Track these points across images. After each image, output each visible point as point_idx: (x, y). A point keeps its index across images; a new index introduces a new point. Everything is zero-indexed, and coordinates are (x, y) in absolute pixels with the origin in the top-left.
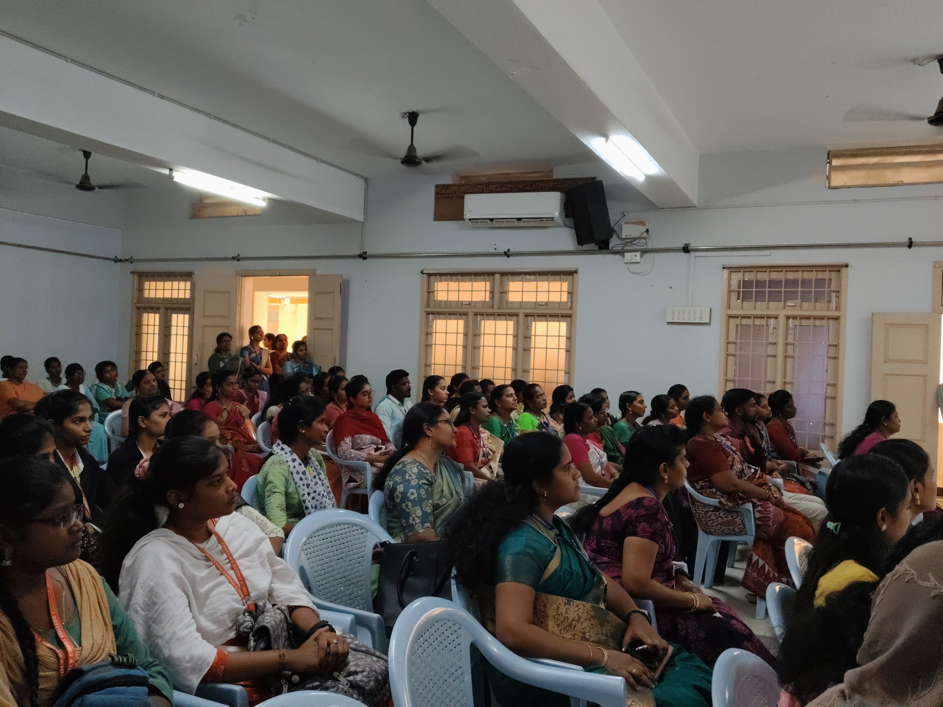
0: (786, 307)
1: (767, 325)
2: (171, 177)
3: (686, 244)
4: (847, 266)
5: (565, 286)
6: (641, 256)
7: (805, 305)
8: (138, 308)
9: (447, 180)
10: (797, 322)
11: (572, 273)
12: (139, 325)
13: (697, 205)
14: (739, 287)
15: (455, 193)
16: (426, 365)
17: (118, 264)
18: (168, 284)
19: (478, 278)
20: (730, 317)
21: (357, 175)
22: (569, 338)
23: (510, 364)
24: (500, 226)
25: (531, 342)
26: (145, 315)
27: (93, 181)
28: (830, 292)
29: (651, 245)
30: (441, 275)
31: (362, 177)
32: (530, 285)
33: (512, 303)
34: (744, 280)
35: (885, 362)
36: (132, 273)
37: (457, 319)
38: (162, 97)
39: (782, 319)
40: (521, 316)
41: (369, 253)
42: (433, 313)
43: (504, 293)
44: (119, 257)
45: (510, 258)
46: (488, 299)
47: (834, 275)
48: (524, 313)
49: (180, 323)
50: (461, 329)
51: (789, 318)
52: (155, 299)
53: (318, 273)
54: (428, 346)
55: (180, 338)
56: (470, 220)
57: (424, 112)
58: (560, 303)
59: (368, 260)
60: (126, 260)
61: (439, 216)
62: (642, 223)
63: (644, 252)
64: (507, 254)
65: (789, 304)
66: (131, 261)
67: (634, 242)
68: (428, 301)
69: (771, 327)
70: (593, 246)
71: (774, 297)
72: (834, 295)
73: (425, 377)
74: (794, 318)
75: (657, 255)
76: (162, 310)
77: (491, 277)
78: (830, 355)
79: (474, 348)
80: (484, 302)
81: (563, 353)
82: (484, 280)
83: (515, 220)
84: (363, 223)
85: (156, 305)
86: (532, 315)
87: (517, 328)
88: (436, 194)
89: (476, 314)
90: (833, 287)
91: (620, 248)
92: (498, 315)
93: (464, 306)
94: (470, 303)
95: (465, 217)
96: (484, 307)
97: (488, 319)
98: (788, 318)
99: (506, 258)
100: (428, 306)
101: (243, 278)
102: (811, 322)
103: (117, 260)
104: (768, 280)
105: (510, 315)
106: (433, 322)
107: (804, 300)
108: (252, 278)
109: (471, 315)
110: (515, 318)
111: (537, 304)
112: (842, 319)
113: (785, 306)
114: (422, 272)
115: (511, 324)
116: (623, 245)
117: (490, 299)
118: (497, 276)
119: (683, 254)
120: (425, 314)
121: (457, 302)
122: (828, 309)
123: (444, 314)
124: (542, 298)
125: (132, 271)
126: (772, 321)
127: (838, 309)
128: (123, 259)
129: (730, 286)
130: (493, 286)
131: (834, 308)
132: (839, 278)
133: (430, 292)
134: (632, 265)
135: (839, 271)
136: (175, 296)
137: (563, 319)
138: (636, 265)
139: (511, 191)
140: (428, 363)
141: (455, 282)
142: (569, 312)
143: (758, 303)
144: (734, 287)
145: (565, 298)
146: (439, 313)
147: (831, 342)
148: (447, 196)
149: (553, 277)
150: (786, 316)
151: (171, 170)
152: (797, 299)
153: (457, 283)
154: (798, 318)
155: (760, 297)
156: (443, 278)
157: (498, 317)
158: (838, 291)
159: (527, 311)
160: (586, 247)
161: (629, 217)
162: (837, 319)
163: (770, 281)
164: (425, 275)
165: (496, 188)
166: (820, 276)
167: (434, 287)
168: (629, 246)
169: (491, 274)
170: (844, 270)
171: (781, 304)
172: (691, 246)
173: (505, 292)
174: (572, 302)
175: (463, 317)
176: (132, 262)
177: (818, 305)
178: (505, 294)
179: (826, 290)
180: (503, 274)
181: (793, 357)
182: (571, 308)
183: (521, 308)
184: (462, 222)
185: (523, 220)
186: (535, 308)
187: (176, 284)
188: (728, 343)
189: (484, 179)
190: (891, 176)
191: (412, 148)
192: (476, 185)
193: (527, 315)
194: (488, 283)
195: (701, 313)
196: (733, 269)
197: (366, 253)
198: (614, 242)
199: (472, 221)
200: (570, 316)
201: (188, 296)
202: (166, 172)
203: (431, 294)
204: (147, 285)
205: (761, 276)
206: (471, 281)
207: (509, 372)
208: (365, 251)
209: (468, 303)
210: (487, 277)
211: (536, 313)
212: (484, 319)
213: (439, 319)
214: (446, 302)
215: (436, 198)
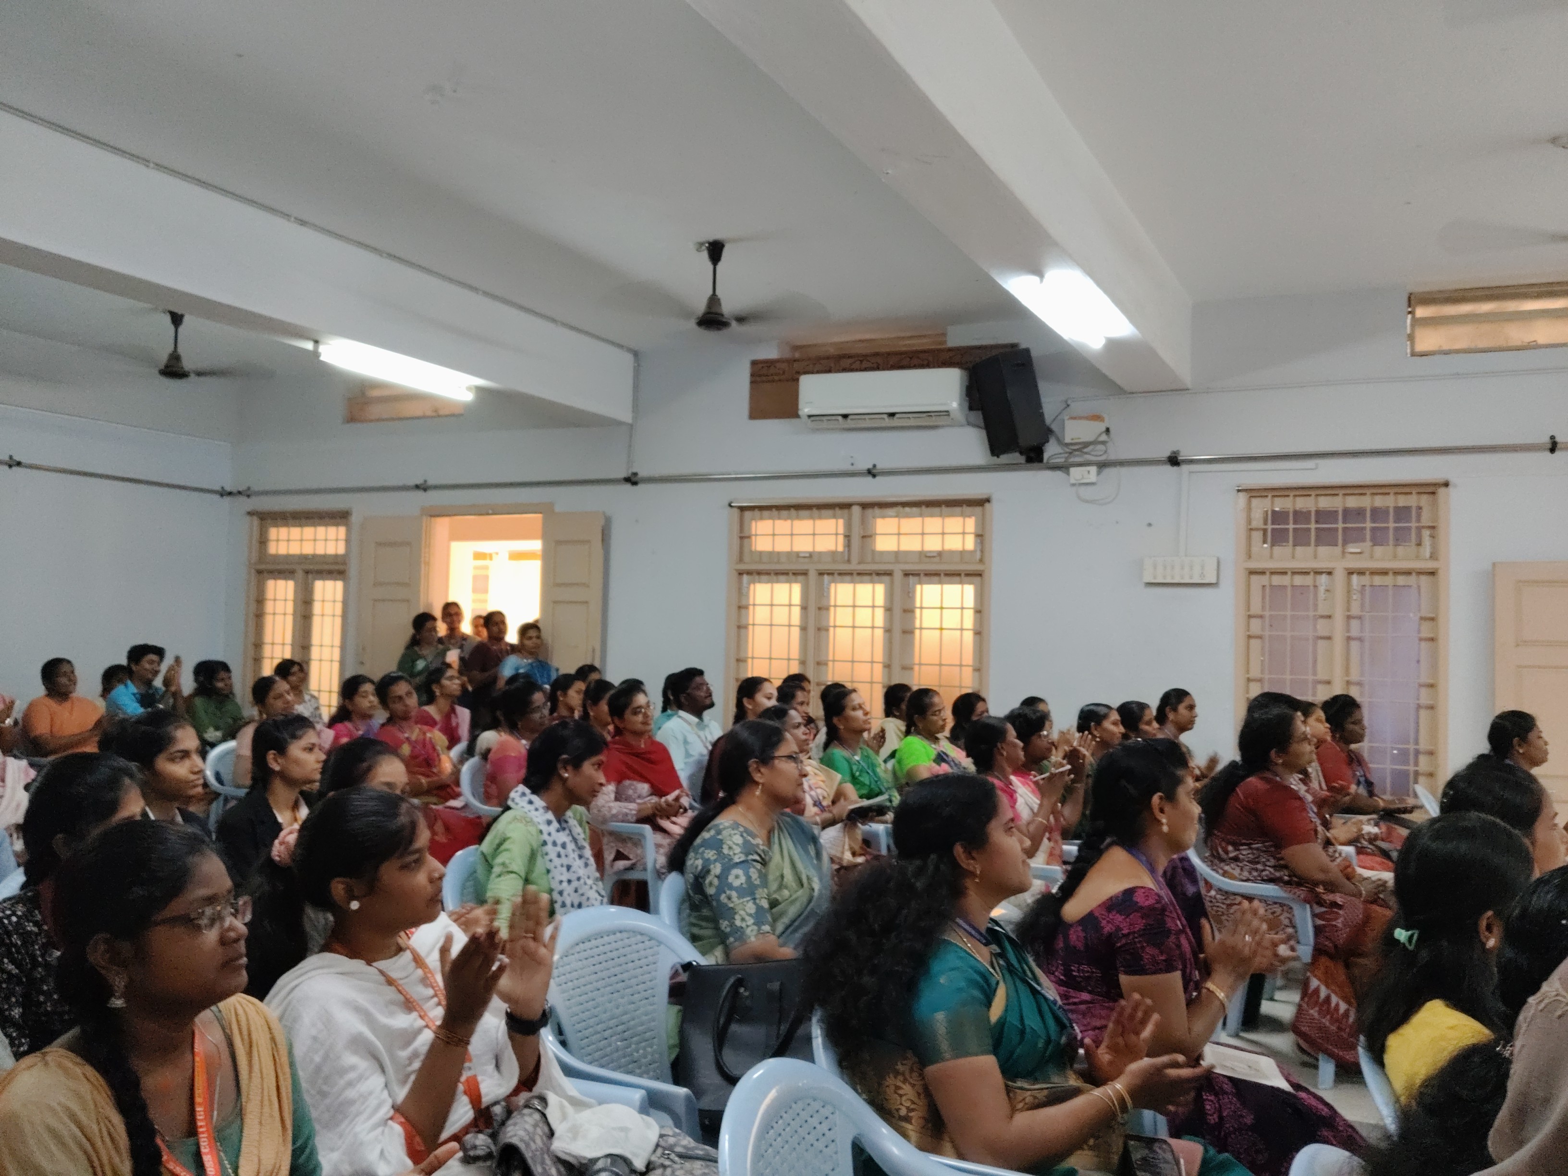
0: (1348, 555)
1: (1315, 586)
2: (316, 354)
3: (1174, 452)
4: (1446, 484)
5: (970, 524)
6: (1099, 473)
7: (1379, 550)
8: (260, 572)
9: (770, 353)
10: (1366, 580)
11: (982, 502)
12: (260, 601)
13: (1190, 386)
14: (1265, 523)
15: (784, 373)
16: (738, 660)
17: (227, 499)
18: (309, 531)
19: (824, 512)
20: (1252, 572)
21: (620, 346)
22: (978, 612)
23: (879, 655)
24: (858, 426)
25: (914, 618)
26: (271, 584)
27: (188, 363)
28: (1419, 529)
29: (1113, 455)
30: (761, 508)
31: (630, 350)
32: (912, 524)
33: (882, 553)
34: (1274, 512)
35: (1518, 645)
36: (250, 514)
37: (789, 582)
38: (303, 223)
39: (1340, 575)
40: (897, 575)
41: (643, 473)
42: (749, 573)
43: (868, 537)
44: (228, 488)
45: (878, 478)
46: (840, 548)
47: (1424, 500)
48: (903, 571)
49: (329, 596)
50: (797, 598)
51: (1352, 573)
52: (288, 556)
53: (557, 509)
54: (741, 627)
55: (328, 620)
56: (810, 416)
57: (734, 241)
58: (962, 553)
59: (641, 487)
60: (240, 493)
61: (757, 412)
62: (1097, 418)
63: (1102, 466)
64: (871, 473)
65: (1352, 548)
66: (247, 493)
67: (1085, 450)
68: (741, 553)
69: (1322, 589)
70: (1016, 457)
71: (1326, 538)
72: (1426, 533)
73: (737, 680)
74: (1361, 573)
75: (1124, 471)
76: (300, 574)
77: (846, 511)
78: (1425, 634)
79: (819, 629)
80: (833, 554)
81: (969, 636)
82: (834, 517)
83: (885, 416)
84: (631, 426)
85: (287, 567)
86: (916, 574)
87: (890, 595)
88: (752, 375)
89: (821, 574)
90: (1425, 520)
91: (1063, 460)
92: (859, 574)
93: (802, 560)
94: (811, 555)
95: (800, 413)
96: (834, 561)
97: (842, 582)
98: (1350, 573)
99: (870, 479)
100: (741, 560)
101: (433, 519)
102: (1388, 580)
103: (224, 493)
104: (1313, 509)
105: (878, 574)
106: (748, 588)
107: (1377, 541)
108: (446, 520)
109: (813, 575)
110: (887, 578)
111: (924, 555)
112: (1441, 573)
113: (1343, 553)
114: (730, 505)
115: (880, 589)
116: (1066, 455)
117: (844, 547)
118: (856, 510)
119: (1168, 468)
120: (736, 574)
121: (789, 554)
122: (1417, 557)
123: (768, 573)
124: (933, 544)
125: (249, 510)
126: (1324, 578)
127: (1433, 556)
128: (234, 490)
129: (1249, 521)
130: (848, 526)
131: (1428, 555)
132: (1435, 505)
133: (744, 537)
134: (1083, 488)
135: (1433, 493)
136: (320, 551)
137: (968, 579)
138: (1090, 488)
139: (877, 368)
140: (742, 655)
141: (786, 519)
142: (978, 567)
143: (1299, 549)
144: (1257, 522)
145: (970, 543)
146: (759, 573)
147: (1424, 614)
148: (770, 378)
149: (949, 510)
150: (1346, 569)
151: (316, 342)
152: (1363, 540)
153: (789, 522)
154: (1368, 573)
155: (1301, 539)
156: (766, 513)
157: (859, 578)
158: (1433, 528)
159: (907, 567)
160: (1005, 458)
161: (1077, 408)
162: (1432, 573)
163: (1318, 512)
164: (736, 510)
165: (851, 364)
166: (1402, 501)
167: (750, 529)
168: (1076, 456)
169: (846, 506)
170: (1442, 491)
171: (1338, 550)
172: (1181, 454)
173: (870, 536)
174: (982, 551)
175: (800, 578)
176: (249, 496)
177: (1400, 550)
178: (868, 539)
179: (1413, 524)
180: (865, 506)
181: (1360, 639)
182: (981, 561)
183: (897, 562)
184: (794, 421)
185: (897, 416)
186: (920, 562)
187: (321, 530)
188: (1250, 617)
189: (832, 351)
190: (1517, 334)
191: (714, 300)
192: (819, 359)
193: (907, 574)
194: (841, 522)
195: (1203, 567)
196: (1253, 493)
197: (635, 474)
198: (1051, 450)
199: (812, 418)
200: (979, 574)
201: (341, 549)
202: (309, 346)
203: (746, 540)
204: (273, 532)
205: (1302, 504)
206: (812, 517)
207: (879, 669)
208: (635, 471)
209: (807, 555)
210: (838, 511)
211: (922, 570)
212: (834, 581)
213: (760, 582)
214: (771, 554)
215: (752, 382)
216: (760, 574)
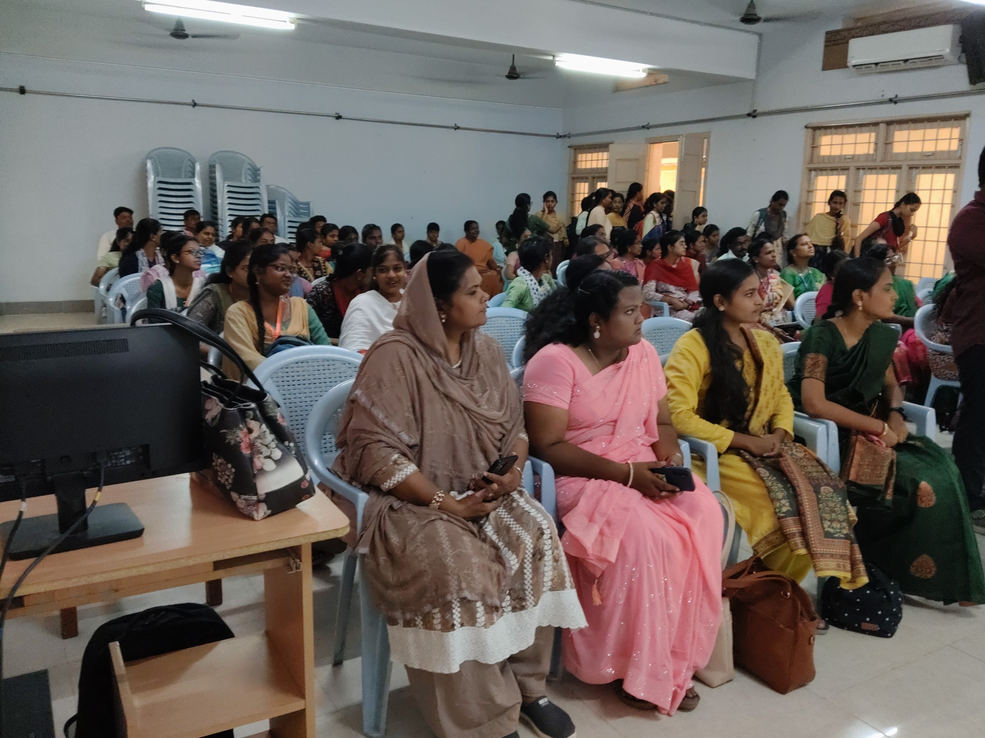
2: (552, 63)
5: (956, 132)
8: (573, 179)
9: (840, 25)
11: (964, 117)
12: (574, 194)
15: (843, 38)
17: (560, 139)
18: (595, 155)
19: (863, 129)
21: (748, 32)
22: (955, 191)
24: (888, 70)
30: (826, 128)
31: (754, 33)
32: (916, 134)
33: (897, 154)
36: (570, 147)
37: (839, 174)
40: (905, 168)
41: (760, 111)
42: (815, 170)
43: (888, 143)
45: (898, 104)
46: (872, 152)
48: (909, 165)
52: (586, 169)
54: (809, 204)
56: (854, 66)
58: (949, 152)
59: (758, 119)
60: (565, 136)
61: (827, 65)
64: (894, 101)
68: (812, 157)
76: (591, 179)
77: (876, 127)
79: (854, 205)
80: (868, 155)
81: (949, 208)
82: (869, 132)
83: (902, 62)
84: (753, 82)
85: (586, 175)
86: (917, 168)
87: (900, 182)
88: (826, 42)
89: (858, 169)
92: (881, 168)
93: (846, 160)
94: (853, 158)
95: (848, 64)
96: (867, 160)
97: (871, 174)
99: (892, 105)
100: (811, 162)
101: (652, 145)
103: (558, 137)
105: (893, 168)
106: (813, 180)
108: (658, 145)
109: (852, 170)
110: (898, 171)
111: (923, 155)
114: (807, 127)
115: (894, 178)
117: (874, 151)
118: (882, 126)
120: (807, 170)
121: (840, 157)
123: (826, 170)
124: (930, 147)
125: (569, 145)
128: (563, 135)
130: (877, 137)
133: (814, 147)
136: (600, 166)
137: (949, 170)
141: (839, 135)
142: (958, 162)
145: (954, 145)
148: (836, 42)
149: (942, 123)
151: (554, 56)
153: (842, 136)
156: (828, 131)
157: (881, 171)
159: (911, 163)
160: (980, 86)
164: (810, 130)
167: (818, 142)
169: (876, 124)
173: (891, 143)
174: (961, 151)
175: (845, 172)
176: (569, 137)
178: (890, 146)
180: (889, 123)
182: (960, 157)
183: (905, 159)
184: (847, 69)
185: (910, 61)
186: (920, 159)
187: (600, 154)
191: (751, 6)
193: (911, 168)
194: (873, 135)
197: (755, 111)
199: (856, 67)
200: (958, 167)
201: (607, 164)
202: (552, 59)
203: (815, 149)
204: (580, 157)
206: (856, 132)
208: (755, 109)
209: (851, 157)
210: (871, 127)
211: (921, 165)
212: (865, 174)
213: (822, 175)
214: (829, 157)
215: (826, 46)
216: (822, 170)
